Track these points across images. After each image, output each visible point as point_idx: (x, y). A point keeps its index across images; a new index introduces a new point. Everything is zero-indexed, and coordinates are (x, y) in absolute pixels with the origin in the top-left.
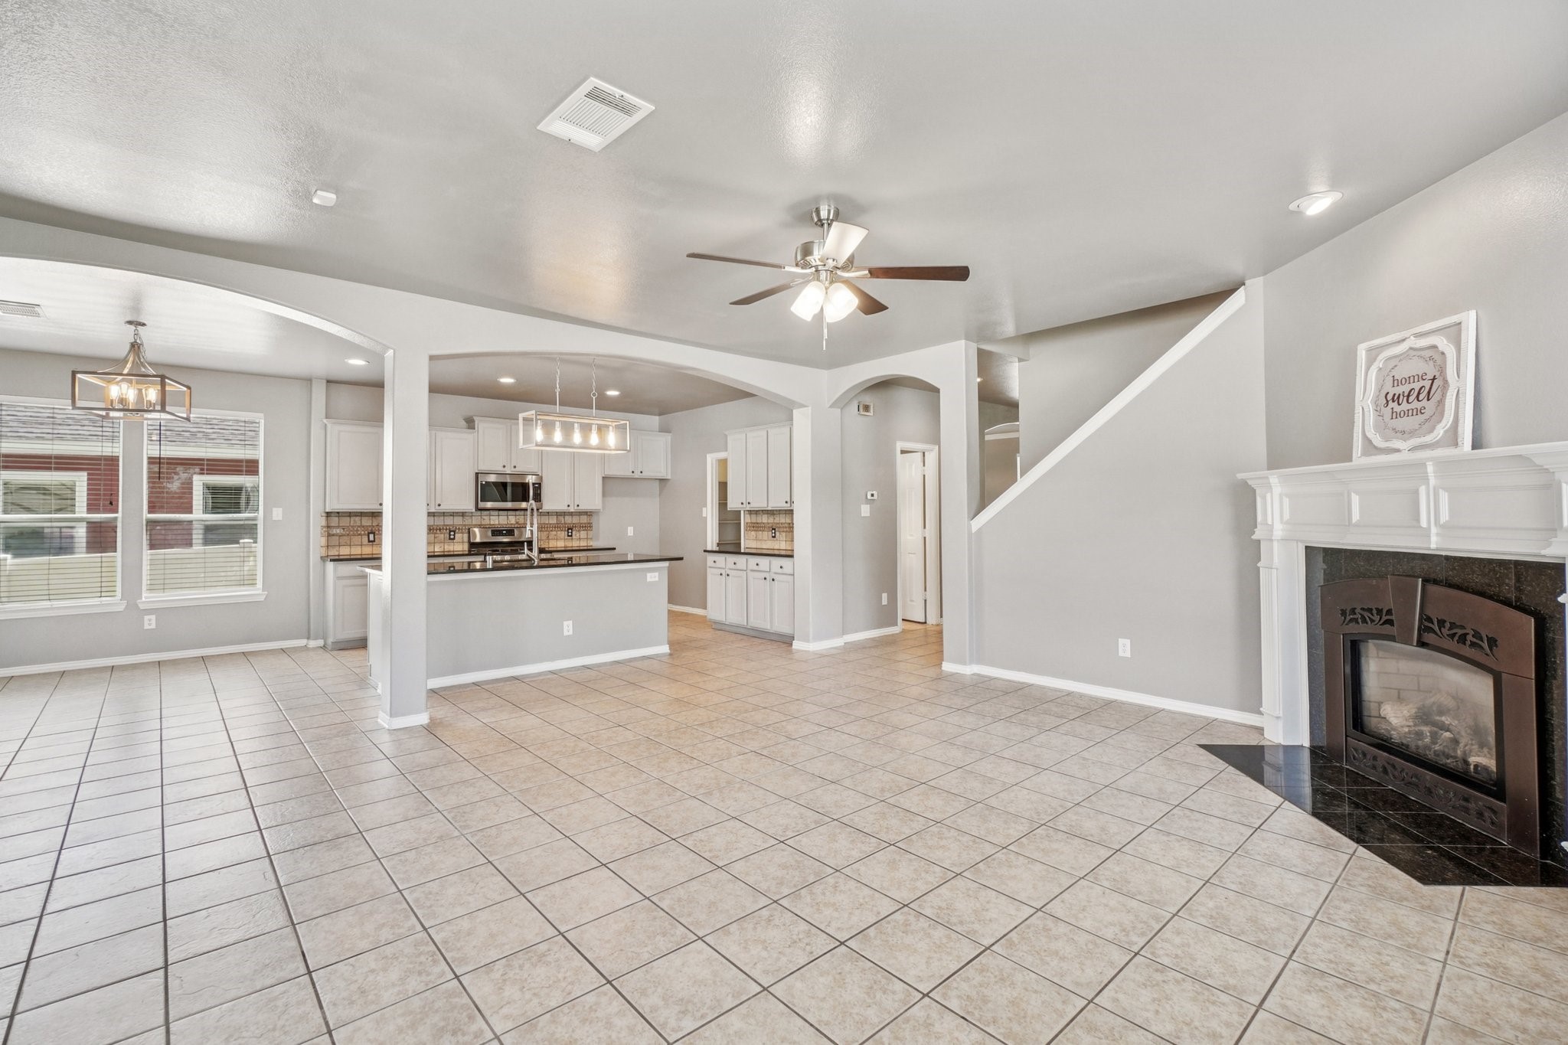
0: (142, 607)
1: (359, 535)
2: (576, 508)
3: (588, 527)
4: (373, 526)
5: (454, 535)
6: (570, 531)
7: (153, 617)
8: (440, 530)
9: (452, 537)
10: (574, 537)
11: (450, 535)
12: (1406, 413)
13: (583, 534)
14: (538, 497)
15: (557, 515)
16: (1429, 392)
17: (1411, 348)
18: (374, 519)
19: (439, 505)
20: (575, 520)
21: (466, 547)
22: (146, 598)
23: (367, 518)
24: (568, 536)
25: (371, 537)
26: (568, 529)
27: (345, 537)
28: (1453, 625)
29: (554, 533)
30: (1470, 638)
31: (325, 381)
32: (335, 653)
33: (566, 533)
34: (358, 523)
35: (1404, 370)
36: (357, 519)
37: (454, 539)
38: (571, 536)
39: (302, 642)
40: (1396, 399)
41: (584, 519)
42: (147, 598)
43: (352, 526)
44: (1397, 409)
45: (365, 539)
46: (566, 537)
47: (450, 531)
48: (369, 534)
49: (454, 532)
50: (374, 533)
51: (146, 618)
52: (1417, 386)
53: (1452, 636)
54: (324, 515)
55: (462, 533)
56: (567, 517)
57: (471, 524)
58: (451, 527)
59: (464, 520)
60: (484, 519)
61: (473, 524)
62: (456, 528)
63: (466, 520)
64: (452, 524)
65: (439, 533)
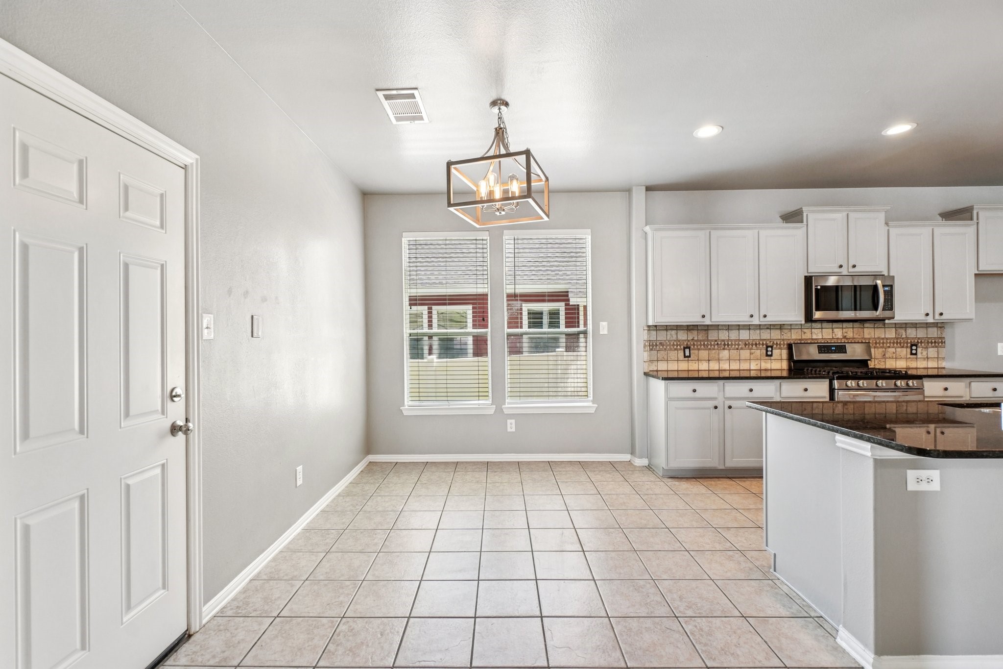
0: (506, 412)
1: (675, 349)
2: (937, 317)
3: (939, 343)
4: (689, 341)
5: (772, 351)
6: (914, 348)
7: (513, 421)
8: (756, 344)
9: (769, 353)
10: (919, 355)
11: (767, 351)
13: (932, 352)
14: (889, 305)
15: (895, 327)
18: (689, 333)
19: (765, 316)
20: (921, 333)
21: (785, 365)
22: (509, 403)
23: (682, 331)
24: (912, 354)
25: (687, 351)
26: (912, 345)
27: (662, 352)
29: (893, 350)
31: (644, 188)
32: (666, 480)
33: (909, 350)
34: (675, 338)
36: (674, 332)
37: (771, 355)
38: (916, 354)
39: (627, 457)
41: (933, 333)
42: (511, 404)
43: (669, 341)
45: (681, 354)
46: (909, 356)
47: (767, 347)
48: (685, 348)
49: (772, 347)
50: (689, 348)
51: (509, 421)
54: (646, 328)
55: (781, 349)
56: (909, 331)
57: (790, 338)
58: (768, 342)
59: (782, 333)
60: (805, 333)
61: (792, 338)
62: (773, 343)
63: (785, 334)
64: (769, 338)
65: (755, 348)
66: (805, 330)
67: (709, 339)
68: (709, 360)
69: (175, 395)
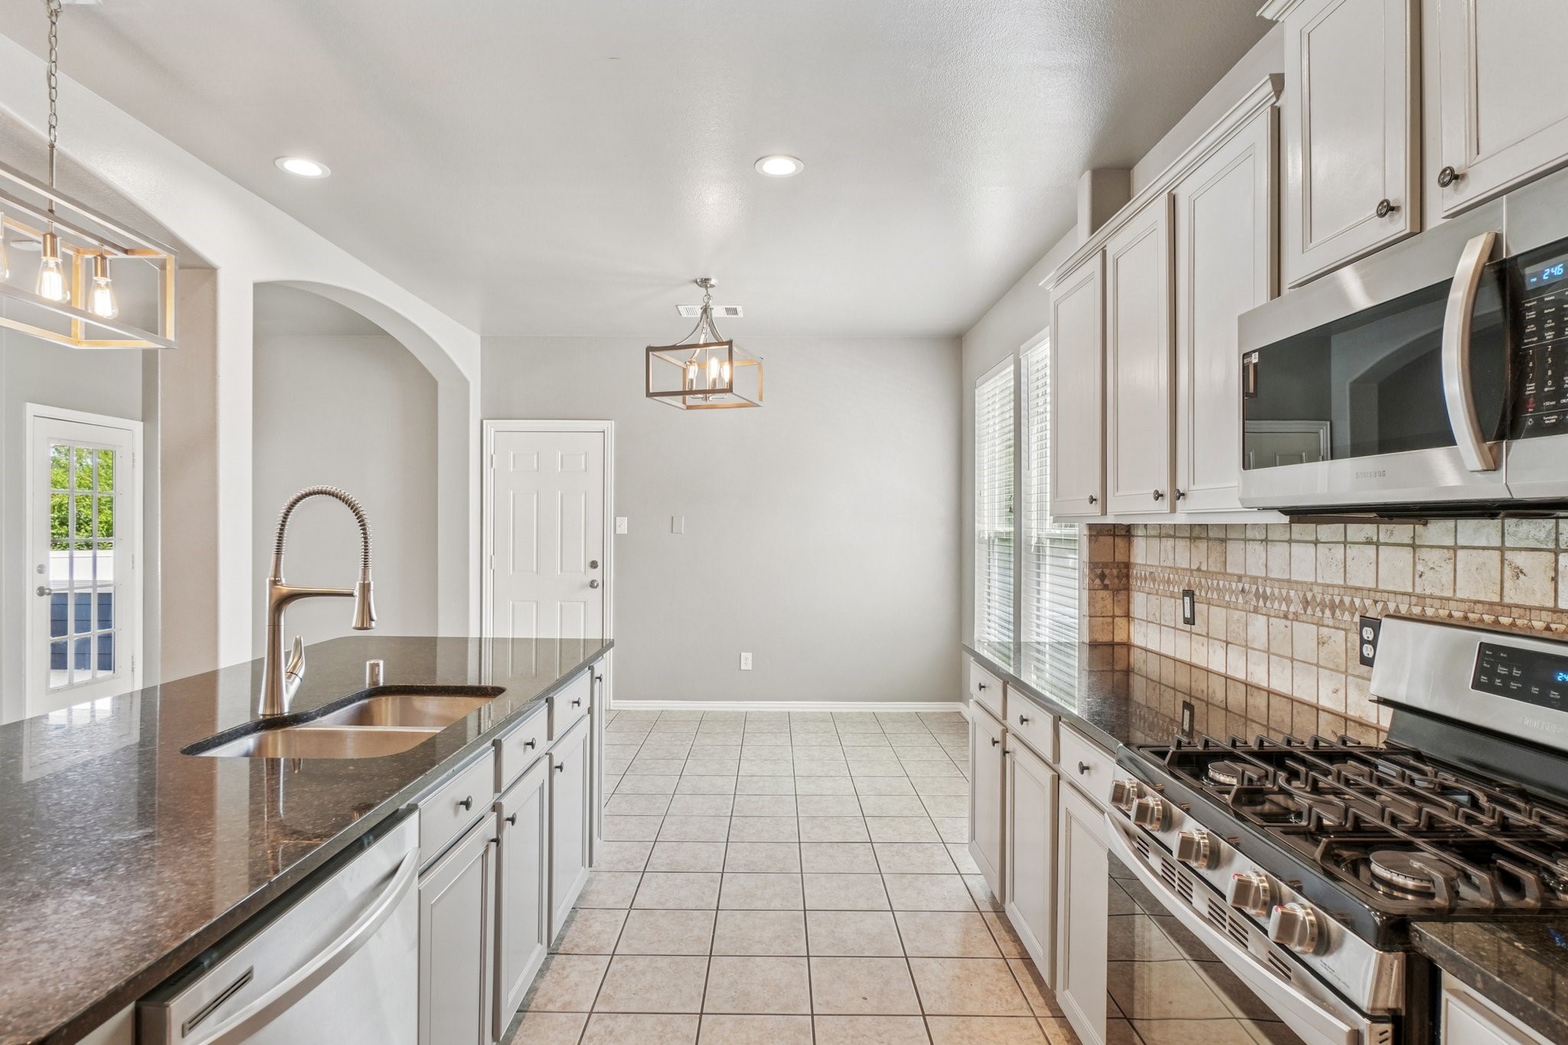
57: (1449, 594)
58: (1368, 602)
59: (1420, 568)
60: (1519, 572)
61: (1459, 595)
62: (1385, 607)
63: (1429, 574)
64: (1372, 585)
65: (1331, 622)
66: (1520, 559)
67: (1228, 571)
68: (1228, 643)
69: (594, 565)
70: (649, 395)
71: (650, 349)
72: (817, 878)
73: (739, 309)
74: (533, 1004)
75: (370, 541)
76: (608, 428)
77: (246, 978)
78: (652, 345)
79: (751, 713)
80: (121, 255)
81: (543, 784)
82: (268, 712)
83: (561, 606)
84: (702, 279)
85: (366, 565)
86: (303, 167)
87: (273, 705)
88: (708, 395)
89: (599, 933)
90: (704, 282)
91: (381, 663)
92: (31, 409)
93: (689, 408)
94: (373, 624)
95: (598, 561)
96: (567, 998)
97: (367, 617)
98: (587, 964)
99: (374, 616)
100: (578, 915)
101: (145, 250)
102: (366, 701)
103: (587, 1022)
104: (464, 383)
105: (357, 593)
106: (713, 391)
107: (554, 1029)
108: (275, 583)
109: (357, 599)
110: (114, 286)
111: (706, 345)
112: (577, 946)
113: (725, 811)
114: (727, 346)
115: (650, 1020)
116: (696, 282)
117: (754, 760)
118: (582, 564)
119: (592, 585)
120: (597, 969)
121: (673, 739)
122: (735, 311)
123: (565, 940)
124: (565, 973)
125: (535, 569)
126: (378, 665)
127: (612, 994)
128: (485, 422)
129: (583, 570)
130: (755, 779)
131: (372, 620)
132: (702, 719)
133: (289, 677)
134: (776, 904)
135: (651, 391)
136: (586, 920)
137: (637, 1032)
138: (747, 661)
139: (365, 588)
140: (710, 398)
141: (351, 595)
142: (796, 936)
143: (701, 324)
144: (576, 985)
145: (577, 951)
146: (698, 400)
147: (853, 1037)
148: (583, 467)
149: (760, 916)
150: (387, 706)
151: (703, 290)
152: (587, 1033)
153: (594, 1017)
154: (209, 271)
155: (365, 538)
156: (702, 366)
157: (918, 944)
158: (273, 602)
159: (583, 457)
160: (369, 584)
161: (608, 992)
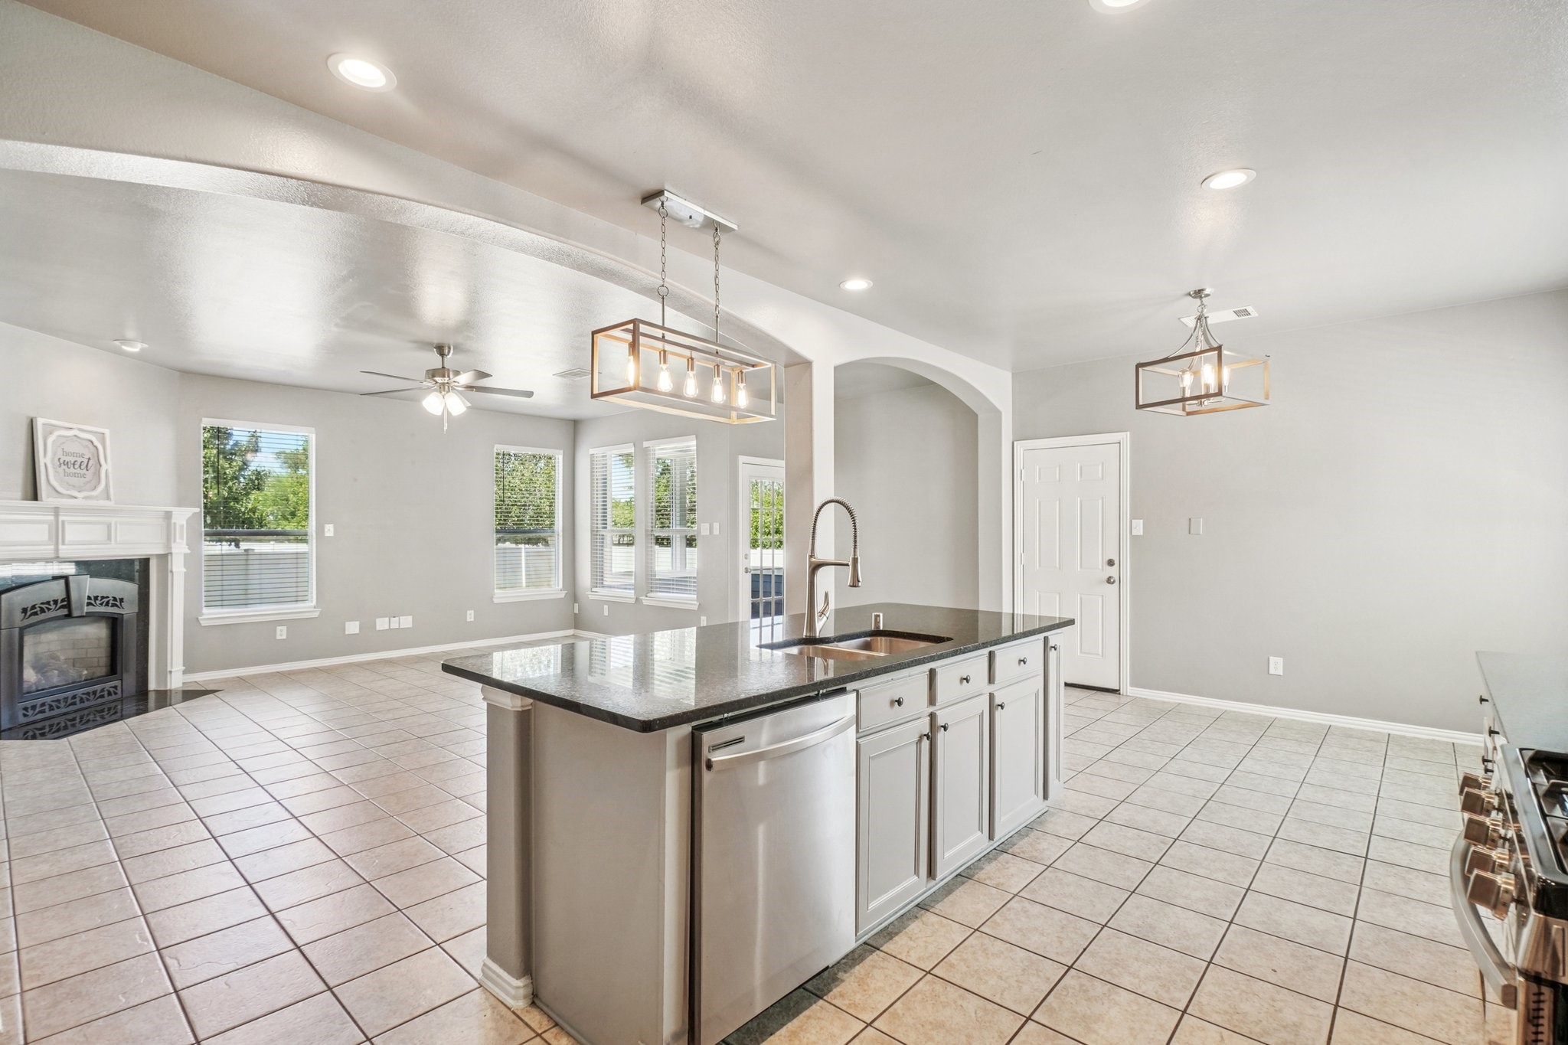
12: (74, 475)
16: (87, 466)
17: (75, 436)
28: (103, 597)
30: (111, 602)
35: (73, 447)
40: (66, 463)
44: (67, 470)
52: (79, 460)
53: (101, 604)
69: (1111, 563)
70: (1139, 407)
71: (1139, 366)
72: (1278, 869)
73: (1250, 309)
74: (976, 876)
75: (858, 530)
76: (1123, 439)
77: (740, 740)
78: (1142, 362)
79: (1280, 720)
80: (751, 369)
81: (982, 713)
82: (808, 635)
83: (1081, 599)
84: (1195, 291)
85: (855, 547)
86: (856, 285)
87: (810, 631)
88: (1203, 400)
89: (1044, 849)
90: (1199, 294)
91: (881, 615)
92: (742, 459)
93: (1189, 414)
94: (860, 584)
95: (1114, 559)
96: (1002, 880)
97: (856, 579)
98: (1027, 866)
99: (860, 579)
100: (1032, 834)
101: (761, 364)
102: (869, 639)
103: (1011, 899)
104: (997, 413)
105: (850, 563)
106: (1208, 396)
107: (985, 895)
108: (811, 556)
109: (851, 567)
110: (747, 387)
111: (1202, 352)
112: (1023, 852)
113: (1204, 794)
114: (1217, 352)
115: (1058, 915)
116: (1189, 294)
117: (1261, 761)
118: (1100, 562)
119: (1109, 581)
120: (1032, 871)
121: (1180, 728)
122: (1246, 312)
123: (1015, 847)
124: (1007, 866)
125: (1058, 565)
126: (879, 616)
127: (1037, 889)
128: (1015, 443)
129: (1100, 567)
130: (1253, 776)
131: (859, 581)
132: (1219, 717)
133: (821, 616)
134: (1220, 876)
135: (1141, 403)
136: (1037, 839)
137: (1045, 918)
138: (1277, 666)
139: (855, 560)
140: (1206, 403)
141: (848, 565)
142: (1226, 905)
143: (1195, 335)
144: (1012, 875)
145: (1021, 855)
146: (1191, 406)
147: (1244, 991)
148: (1100, 475)
149: (1196, 879)
150: (882, 641)
151: (1198, 301)
152: (1008, 905)
153: (1017, 898)
154: (807, 364)
155: (855, 529)
156: (1197, 374)
157: (1369, 953)
158: (812, 567)
159: (1100, 467)
160: (857, 559)
161: (1035, 887)
